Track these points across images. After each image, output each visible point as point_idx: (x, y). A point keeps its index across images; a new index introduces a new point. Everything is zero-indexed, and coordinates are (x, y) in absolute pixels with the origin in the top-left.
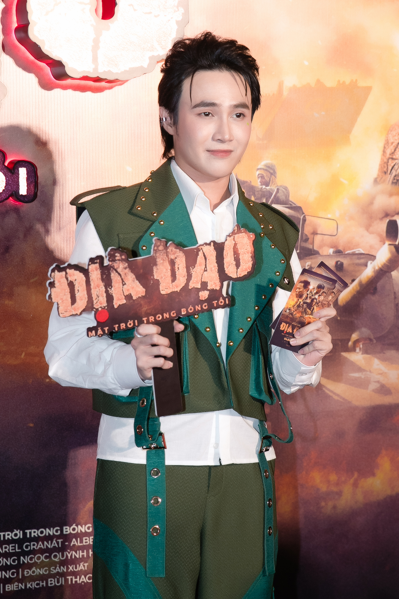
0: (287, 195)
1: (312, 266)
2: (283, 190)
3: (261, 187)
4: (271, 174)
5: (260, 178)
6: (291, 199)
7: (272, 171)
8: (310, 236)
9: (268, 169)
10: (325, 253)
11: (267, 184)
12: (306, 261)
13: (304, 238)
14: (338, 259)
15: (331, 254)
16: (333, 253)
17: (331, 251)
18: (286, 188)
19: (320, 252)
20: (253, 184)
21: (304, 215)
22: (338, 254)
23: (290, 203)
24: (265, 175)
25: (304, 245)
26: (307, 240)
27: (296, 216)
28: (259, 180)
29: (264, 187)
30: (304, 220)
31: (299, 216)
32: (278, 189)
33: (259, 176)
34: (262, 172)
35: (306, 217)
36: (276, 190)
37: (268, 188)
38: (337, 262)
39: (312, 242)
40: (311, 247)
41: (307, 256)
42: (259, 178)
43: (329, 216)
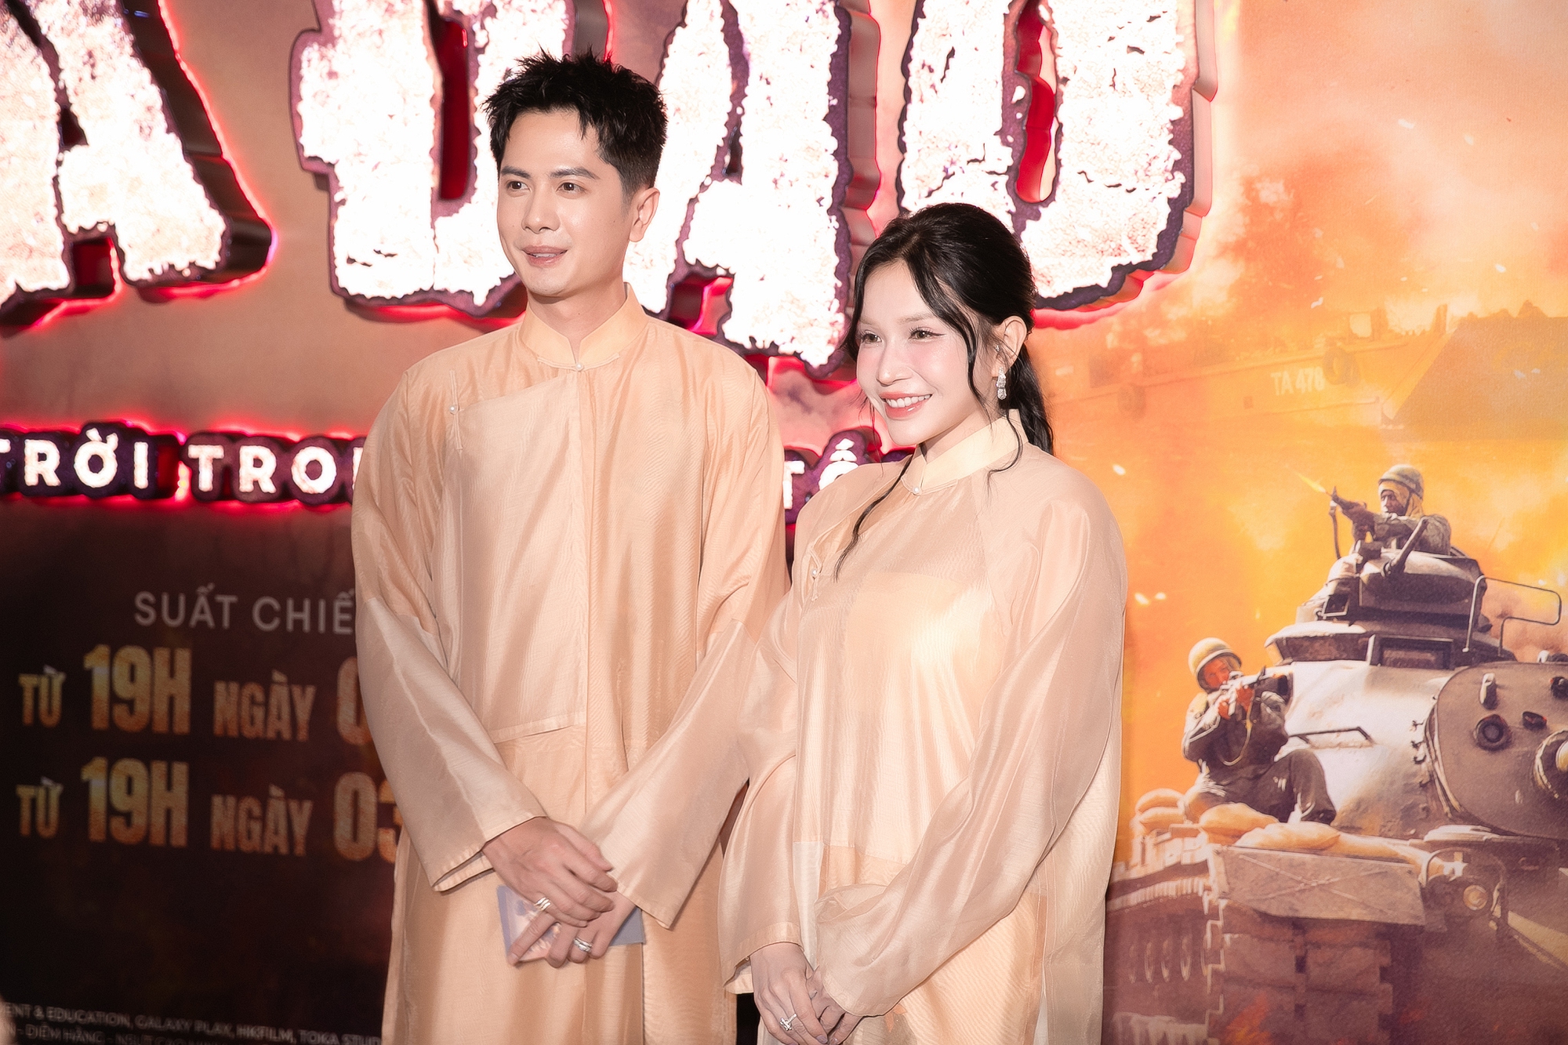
0: (1446, 535)
1: (1497, 683)
2: (1438, 524)
3: (1387, 515)
4: (1412, 491)
5: (1386, 498)
6: (1453, 542)
7: (1413, 486)
8: (1493, 620)
9: (1407, 482)
10: (1529, 659)
11: (1402, 511)
12: (1484, 671)
13: (1481, 624)
14: (1559, 674)
15: (1543, 661)
16: (1548, 659)
17: (1544, 655)
18: (1443, 522)
19: (1518, 655)
20: (1370, 509)
21: (1482, 577)
22: (1560, 663)
23: (1452, 550)
24: (1396, 491)
25: (1479, 637)
26: (1487, 628)
27: (1464, 577)
28: (1385, 502)
29: (1394, 516)
30: (1483, 588)
31: (1472, 580)
32: (1425, 523)
33: (1384, 494)
34: (1391, 486)
35: (1487, 580)
36: (1420, 524)
37: (1403, 518)
38: (1556, 680)
39: (1499, 633)
40: (1496, 643)
41: (1485, 661)
42: (1383, 497)
43: (1541, 583)
